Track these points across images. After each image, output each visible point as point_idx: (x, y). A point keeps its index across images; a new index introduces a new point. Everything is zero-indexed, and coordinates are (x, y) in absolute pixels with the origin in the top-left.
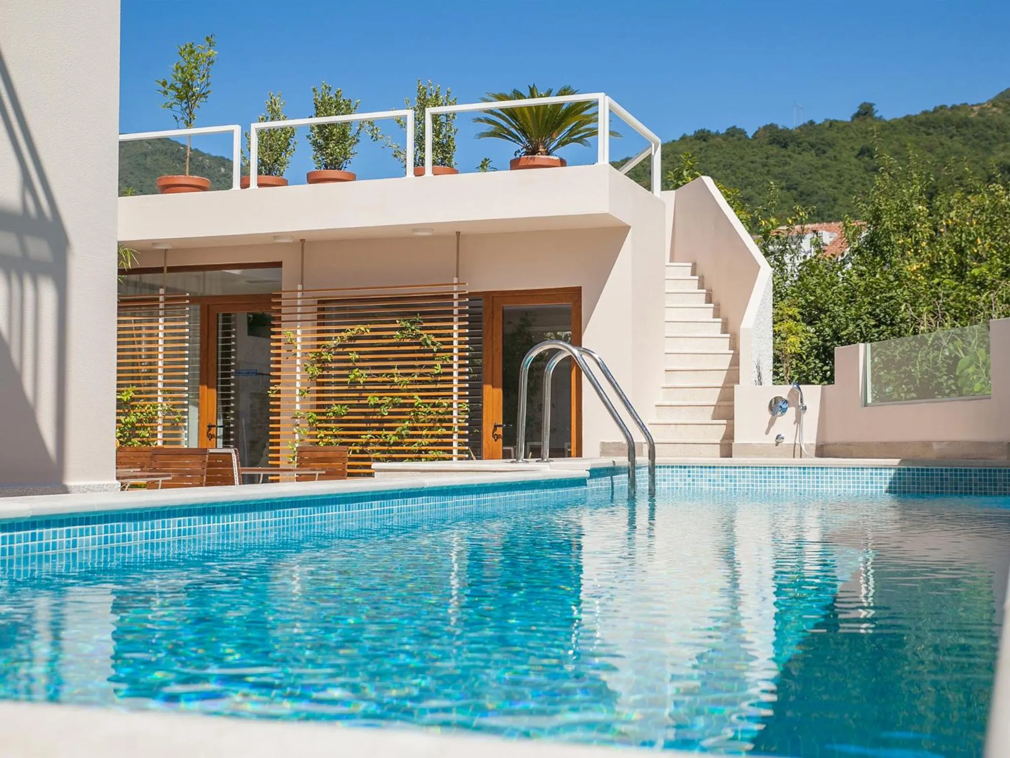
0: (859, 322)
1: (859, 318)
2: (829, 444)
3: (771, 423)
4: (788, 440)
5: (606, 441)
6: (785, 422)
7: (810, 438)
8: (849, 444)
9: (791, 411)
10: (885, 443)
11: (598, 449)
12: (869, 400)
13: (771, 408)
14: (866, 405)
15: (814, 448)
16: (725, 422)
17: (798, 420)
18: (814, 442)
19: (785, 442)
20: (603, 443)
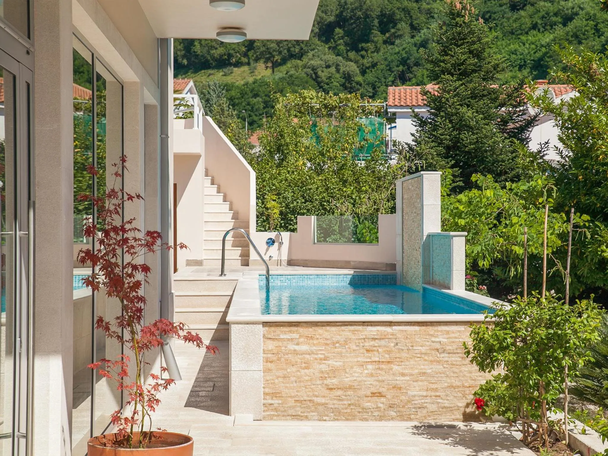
0: (298, 200)
1: (298, 198)
2: (294, 260)
3: (267, 250)
4: (275, 258)
5: (189, 259)
6: (274, 249)
7: (285, 257)
8: (306, 260)
9: (276, 244)
10: (326, 261)
11: (185, 263)
12: (316, 241)
13: (267, 243)
14: (314, 243)
15: (286, 261)
16: (240, 248)
17: (279, 249)
18: (286, 259)
19: (273, 259)
20: (187, 260)
